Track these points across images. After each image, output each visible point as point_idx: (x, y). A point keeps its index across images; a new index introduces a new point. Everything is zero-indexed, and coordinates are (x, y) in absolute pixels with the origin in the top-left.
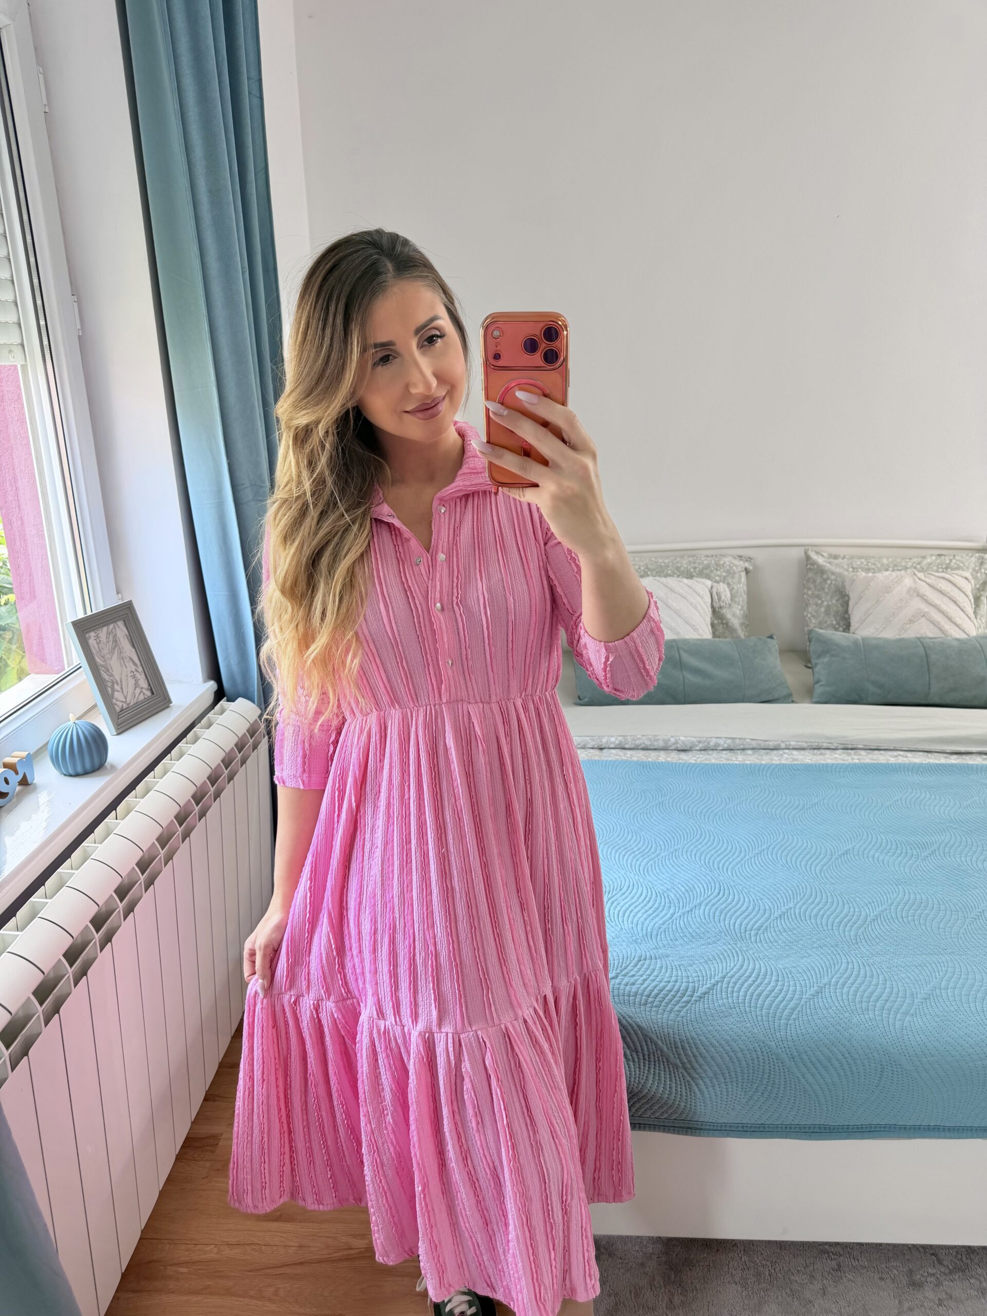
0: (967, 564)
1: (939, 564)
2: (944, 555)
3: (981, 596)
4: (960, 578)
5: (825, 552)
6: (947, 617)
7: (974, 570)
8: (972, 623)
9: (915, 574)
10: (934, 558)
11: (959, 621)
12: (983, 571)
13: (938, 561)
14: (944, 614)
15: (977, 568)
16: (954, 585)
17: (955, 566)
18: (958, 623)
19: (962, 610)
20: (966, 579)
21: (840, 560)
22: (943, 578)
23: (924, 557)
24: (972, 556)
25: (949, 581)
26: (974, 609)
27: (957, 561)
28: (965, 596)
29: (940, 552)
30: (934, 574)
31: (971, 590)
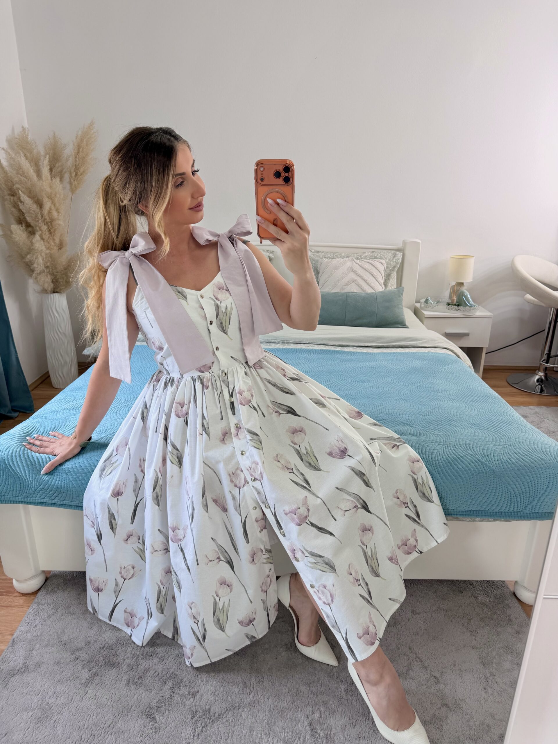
0: (386, 256)
1: (371, 256)
2: (375, 252)
3: (391, 273)
4: (378, 263)
5: (313, 249)
6: (366, 283)
7: (390, 260)
8: (380, 286)
9: (353, 260)
10: (369, 253)
11: (372, 285)
12: (394, 260)
14: (365, 281)
15: (391, 259)
16: (374, 266)
17: (379, 257)
19: (376, 279)
20: (381, 263)
21: (320, 254)
22: (368, 262)
23: (364, 253)
24: (389, 253)
25: (372, 264)
26: (385, 280)
27: (381, 255)
28: (379, 272)
29: (374, 250)
30: (365, 260)
31: (383, 269)
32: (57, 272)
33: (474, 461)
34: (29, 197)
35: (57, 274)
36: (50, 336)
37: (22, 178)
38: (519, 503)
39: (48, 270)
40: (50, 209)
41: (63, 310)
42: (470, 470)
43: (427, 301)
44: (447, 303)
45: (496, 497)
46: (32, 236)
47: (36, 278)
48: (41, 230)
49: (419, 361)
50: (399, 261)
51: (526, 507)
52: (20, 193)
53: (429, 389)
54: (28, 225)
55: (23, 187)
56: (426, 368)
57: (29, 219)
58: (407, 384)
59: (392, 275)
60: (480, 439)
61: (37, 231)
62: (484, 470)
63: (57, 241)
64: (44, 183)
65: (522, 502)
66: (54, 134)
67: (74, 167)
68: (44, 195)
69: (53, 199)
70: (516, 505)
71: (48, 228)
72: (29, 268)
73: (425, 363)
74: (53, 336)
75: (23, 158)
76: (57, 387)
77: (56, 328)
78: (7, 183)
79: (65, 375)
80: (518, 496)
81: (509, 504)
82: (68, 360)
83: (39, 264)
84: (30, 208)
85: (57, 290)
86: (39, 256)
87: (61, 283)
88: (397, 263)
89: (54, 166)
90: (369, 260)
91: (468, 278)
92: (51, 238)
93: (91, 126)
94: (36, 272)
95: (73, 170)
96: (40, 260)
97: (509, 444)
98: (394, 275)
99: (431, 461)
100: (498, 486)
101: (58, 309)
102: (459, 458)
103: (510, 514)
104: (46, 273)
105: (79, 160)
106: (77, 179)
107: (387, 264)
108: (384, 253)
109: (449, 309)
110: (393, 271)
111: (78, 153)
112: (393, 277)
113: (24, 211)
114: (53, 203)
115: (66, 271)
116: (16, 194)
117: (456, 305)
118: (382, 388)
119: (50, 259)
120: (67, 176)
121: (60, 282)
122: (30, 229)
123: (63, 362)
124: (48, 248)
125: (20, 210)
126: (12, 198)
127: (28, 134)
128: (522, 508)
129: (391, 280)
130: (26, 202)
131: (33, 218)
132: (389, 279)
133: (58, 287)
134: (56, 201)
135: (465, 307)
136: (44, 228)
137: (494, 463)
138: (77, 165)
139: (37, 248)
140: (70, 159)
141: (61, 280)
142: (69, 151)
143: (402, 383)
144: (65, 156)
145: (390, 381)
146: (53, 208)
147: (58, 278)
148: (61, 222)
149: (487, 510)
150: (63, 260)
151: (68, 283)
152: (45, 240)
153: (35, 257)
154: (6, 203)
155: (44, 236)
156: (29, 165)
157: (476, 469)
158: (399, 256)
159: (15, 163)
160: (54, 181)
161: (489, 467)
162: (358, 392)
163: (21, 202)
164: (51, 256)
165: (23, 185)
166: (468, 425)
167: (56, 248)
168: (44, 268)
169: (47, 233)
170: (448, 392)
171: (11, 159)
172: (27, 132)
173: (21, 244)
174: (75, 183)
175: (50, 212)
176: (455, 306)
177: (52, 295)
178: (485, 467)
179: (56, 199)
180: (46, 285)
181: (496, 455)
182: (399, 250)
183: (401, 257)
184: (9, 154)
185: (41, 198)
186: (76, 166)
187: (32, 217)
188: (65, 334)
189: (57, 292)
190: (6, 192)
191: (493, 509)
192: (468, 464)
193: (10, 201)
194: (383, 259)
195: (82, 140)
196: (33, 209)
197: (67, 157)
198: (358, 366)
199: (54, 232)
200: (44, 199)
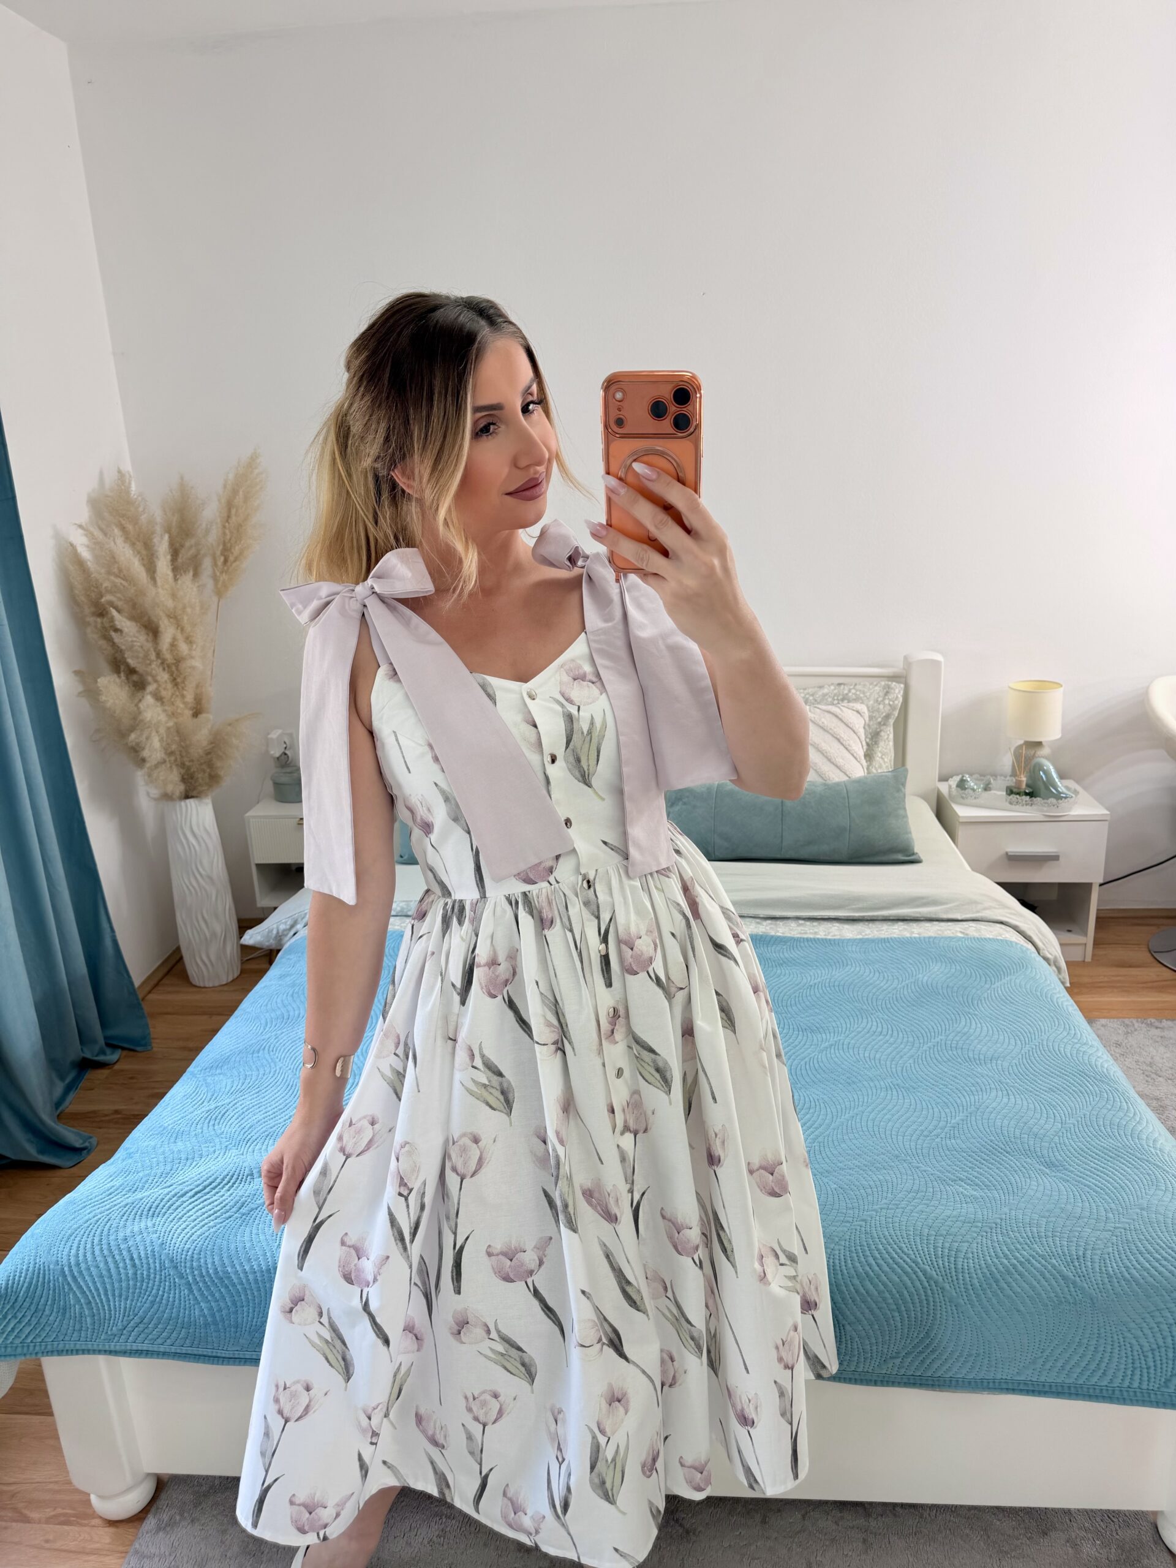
0: (868, 694)
1: (835, 695)
2: (844, 684)
3: (881, 731)
4: (850, 711)
6: (827, 757)
7: (876, 702)
8: (858, 764)
10: (832, 687)
11: (840, 761)
12: (887, 702)
13: (836, 691)
14: (823, 754)
15: (880, 699)
16: (841, 720)
17: (854, 697)
18: (839, 765)
19: (847, 749)
20: (858, 712)
22: (829, 712)
23: (821, 687)
24: (876, 685)
25: (837, 716)
26: (868, 744)
27: (857, 690)
28: (854, 731)
29: (841, 680)
30: (823, 707)
31: (862, 725)
32: (192, 761)
33: (1047, 1275)
34: (132, 618)
35: (191, 764)
36: (180, 882)
37: (118, 581)
38: (1152, 1371)
39: (173, 758)
40: (174, 639)
41: (206, 830)
42: (1039, 1294)
43: (962, 785)
44: (1007, 788)
45: (1100, 1355)
46: (139, 694)
47: (150, 775)
48: (156, 681)
49: (939, 964)
50: (896, 702)
51: (1167, 1381)
52: (114, 612)
53: (959, 1051)
54: (132, 671)
55: (120, 599)
56: (955, 989)
57: (131, 662)
58: (911, 1039)
59: (882, 734)
60: (1062, 1210)
61: (149, 684)
62: (1069, 1297)
63: (190, 697)
64: (160, 590)
65: (1159, 1370)
66: (182, 478)
67: (221, 547)
68: (161, 614)
69: (179, 617)
70: (1145, 1375)
71: (172, 675)
72: (136, 755)
73: (953, 970)
74: (188, 884)
75: (120, 541)
76: (198, 984)
77: (194, 868)
78: (88, 593)
79: (213, 958)
80: (1150, 1355)
81: (1129, 1372)
82: (218, 928)
83: (154, 748)
84: (132, 641)
85: (194, 793)
86: (154, 733)
87: (200, 781)
88: (893, 708)
89: (182, 546)
90: (833, 704)
91: (1052, 732)
92: (178, 693)
93: (252, 462)
94: (148, 765)
95: (218, 553)
96: (156, 743)
97: (1127, 1226)
98: (888, 734)
99: (954, 1273)
100: (1102, 1330)
101: (195, 829)
102: (1014, 1267)
103: (1132, 1394)
104: (168, 765)
105: (231, 533)
106: (228, 569)
107: (871, 710)
108: (864, 685)
109: (1011, 803)
110: (884, 724)
111: (229, 517)
112: (886, 737)
113: (123, 647)
114: (179, 626)
115: (209, 756)
116: (107, 613)
117: (1026, 794)
118: (856, 1050)
119: (177, 738)
120: (207, 563)
121: (198, 778)
122: (135, 678)
123: (208, 935)
124: (173, 715)
125: (113, 644)
126: (99, 620)
127: (130, 483)
128: (1158, 1382)
129: (882, 744)
130: (126, 630)
131: (140, 660)
132: (876, 743)
133: (195, 789)
134: (186, 621)
135: (1047, 799)
136: (164, 677)
137: (1093, 1279)
138: (227, 541)
139: (148, 719)
140: (214, 527)
141: (200, 776)
142: (210, 513)
143: (901, 1035)
144: (204, 526)
145: (874, 1028)
146: (179, 636)
147: (194, 772)
148: (197, 663)
149: (1081, 1382)
150: (201, 735)
151: (214, 778)
152: (165, 700)
153: (144, 736)
154: (89, 630)
155: (164, 693)
156: (131, 552)
157: (1053, 1295)
158: (897, 691)
159: (104, 554)
160: (179, 582)
161: (1082, 1289)
162: (803, 1063)
163: (116, 630)
164: (179, 732)
165: (119, 595)
166: (1037, 1166)
167: (188, 713)
168: (163, 755)
169: (169, 686)
170: (999, 1062)
171: (96, 545)
172: (127, 481)
173: (117, 712)
174: (224, 577)
175: (173, 645)
176: (1024, 797)
177: (183, 803)
178: (1073, 1290)
179: (185, 618)
180: (170, 788)
181: (1097, 1258)
182: (895, 678)
183: (902, 692)
184: (93, 535)
185: (155, 620)
186: (224, 544)
187: (137, 657)
188: (210, 878)
189: (192, 797)
190: (88, 610)
191: (1094, 1380)
192: (1035, 1283)
193: (96, 627)
194: (862, 703)
195: (235, 492)
196: (139, 644)
197: (207, 525)
198: (805, 981)
199: (183, 682)
200: (161, 623)
